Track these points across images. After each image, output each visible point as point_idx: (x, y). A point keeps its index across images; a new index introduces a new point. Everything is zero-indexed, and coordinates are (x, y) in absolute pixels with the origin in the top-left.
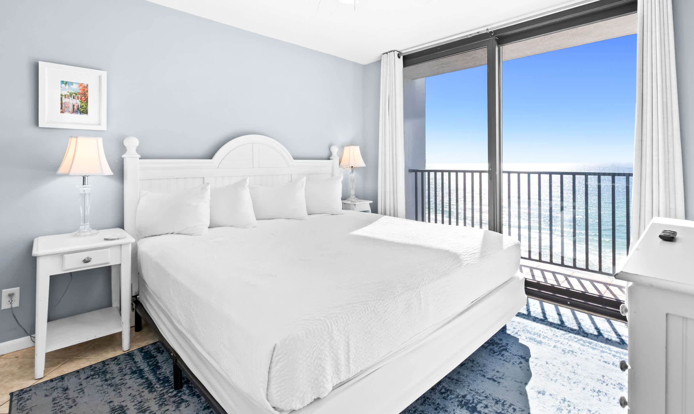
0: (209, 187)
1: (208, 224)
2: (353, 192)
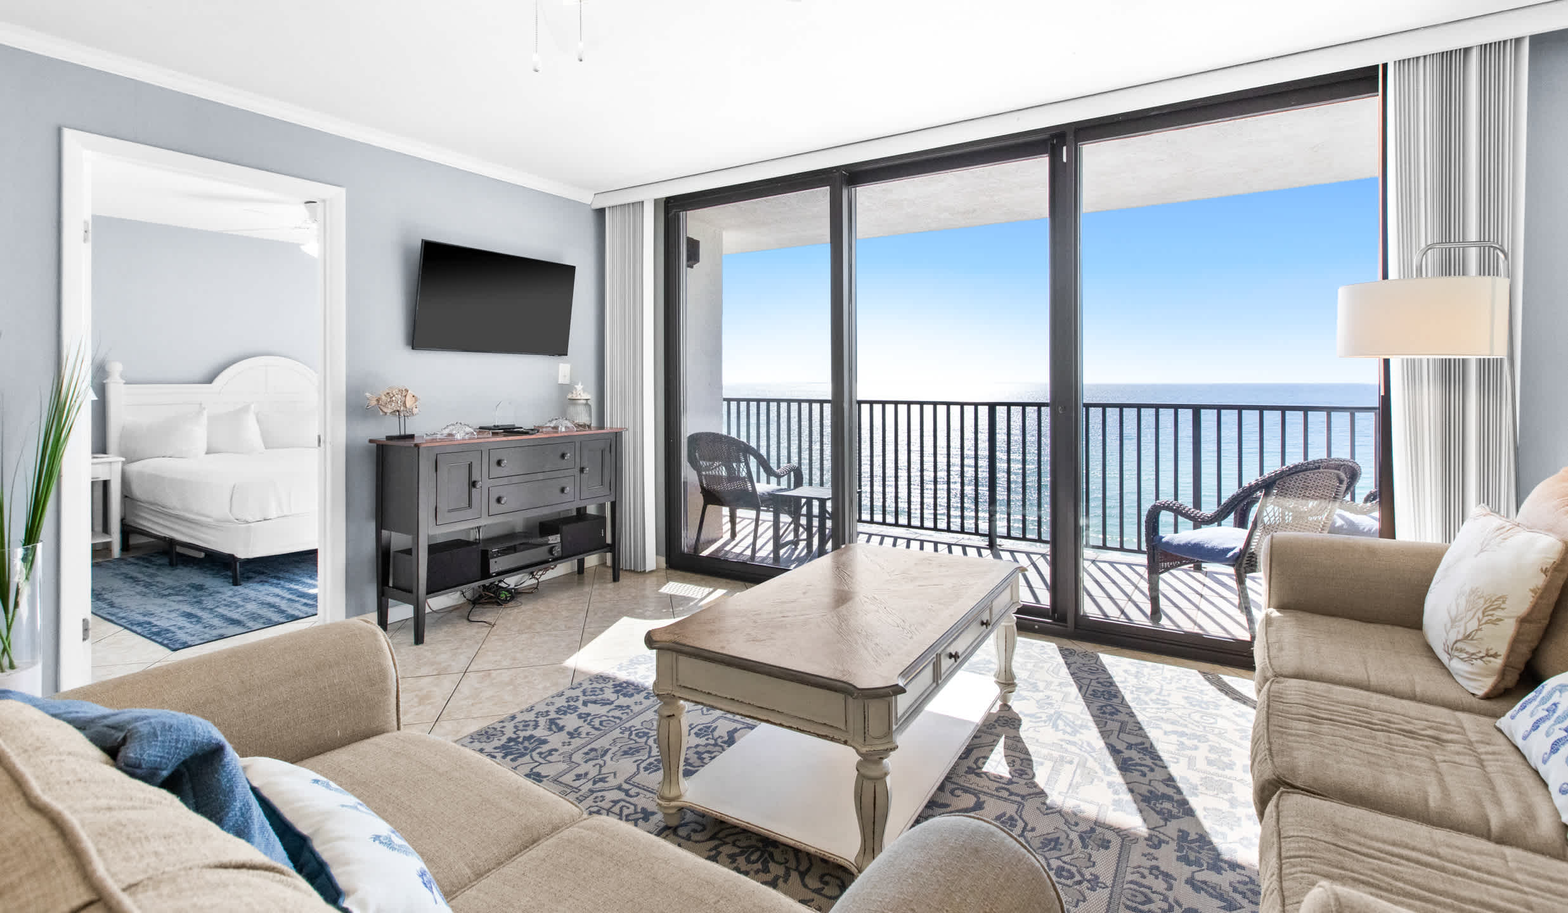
0: (205, 413)
1: (204, 448)
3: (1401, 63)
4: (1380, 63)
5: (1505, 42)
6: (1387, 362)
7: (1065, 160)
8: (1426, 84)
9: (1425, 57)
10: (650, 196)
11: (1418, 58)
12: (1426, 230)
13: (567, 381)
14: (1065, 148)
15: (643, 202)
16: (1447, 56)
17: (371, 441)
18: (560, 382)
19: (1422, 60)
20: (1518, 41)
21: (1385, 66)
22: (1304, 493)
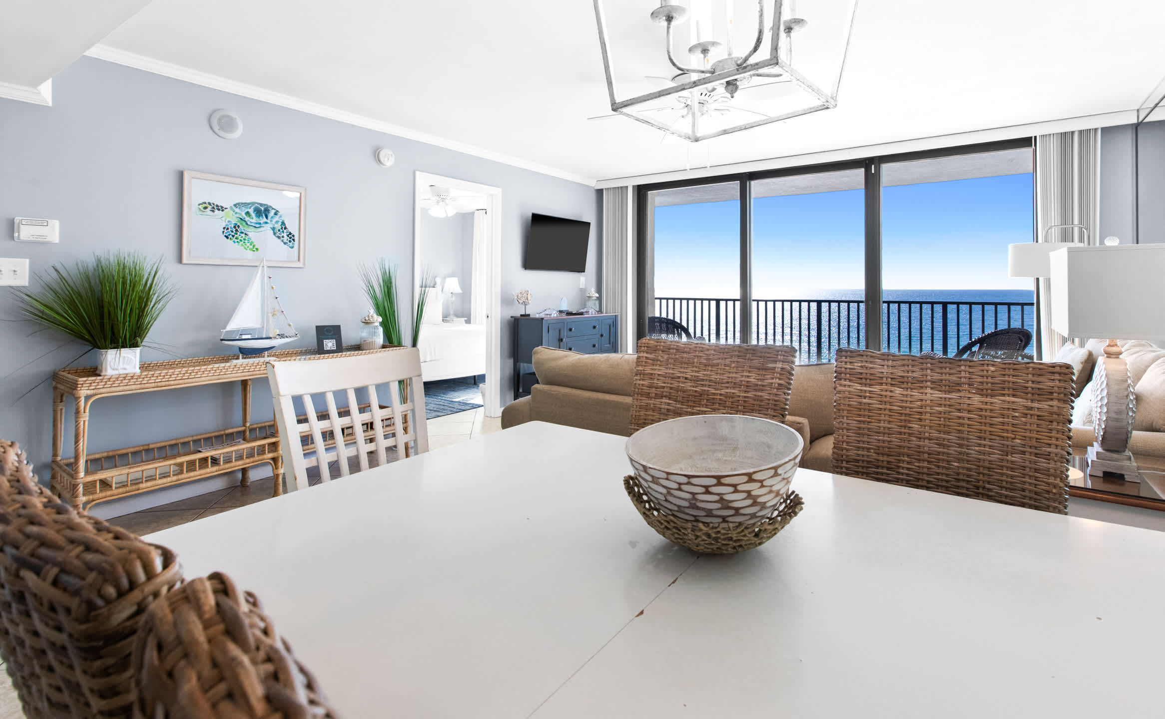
2: (452, 312)
3: (1043, 136)
4: (1033, 135)
5: (1090, 130)
6: (1038, 280)
7: (873, 172)
8: (1054, 147)
9: (1053, 134)
10: (631, 183)
11: (1050, 135)
12: (1055, 218)
13: (583, 287)
14: (873, 166)
15: (627, 187)
16: (1064, 135)
17: (512, 317)
18: (581, 287)
19: (1052, 136)
20: (1096, 130)
21: (1035, 137)
22: (997, 347)
